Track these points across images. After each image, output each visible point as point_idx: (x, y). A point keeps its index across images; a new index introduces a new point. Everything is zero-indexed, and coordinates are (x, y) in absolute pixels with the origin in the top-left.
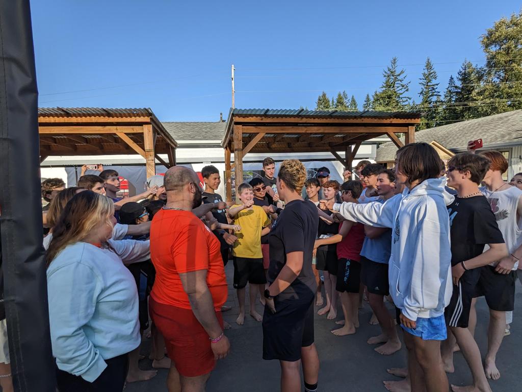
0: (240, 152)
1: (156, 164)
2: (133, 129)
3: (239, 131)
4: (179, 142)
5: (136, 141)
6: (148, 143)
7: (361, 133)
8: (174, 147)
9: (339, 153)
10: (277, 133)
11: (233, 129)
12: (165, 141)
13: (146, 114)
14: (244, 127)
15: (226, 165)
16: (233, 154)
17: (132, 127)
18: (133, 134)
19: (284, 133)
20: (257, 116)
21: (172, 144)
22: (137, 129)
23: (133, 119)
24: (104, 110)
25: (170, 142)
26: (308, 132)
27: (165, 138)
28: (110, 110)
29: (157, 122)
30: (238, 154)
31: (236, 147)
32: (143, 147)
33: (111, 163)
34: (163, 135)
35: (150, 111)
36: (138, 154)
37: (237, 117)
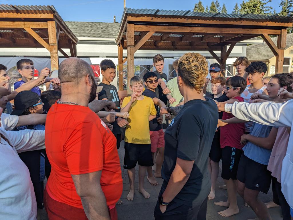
0: (132, 48)
1: (60, 57)
2: (39, 25)
3: (132, 29)
4: (79, 38)
5: (41, 36)
6: (52, 38)
7: (238, 34)
8: (75, 42)
9: (215, 52)
10: (164, 32)
11: (126, 27)
12: (68, 37)
13: (50, 11)
14: (136, 26)
15: (119, 59)
16: (126, 50)
17: (38, 23)
18: (40, 29)
19: (170, 33)
20: (148, 16)
21: (73, 40)
22: (42, 25)
23: (38, 16)
24: (13, 7)
25: (71, 38)
26: (192, 32)
27: (67, 34)
28: (18, 6)
29: (60, 19)
30: (130, 50)
31: (128, 44)
32: (47, 42)
33: (23, 55)
34: (65, 31)
35: (54, 9)
36: (44, 47)
37: (130, 17)
